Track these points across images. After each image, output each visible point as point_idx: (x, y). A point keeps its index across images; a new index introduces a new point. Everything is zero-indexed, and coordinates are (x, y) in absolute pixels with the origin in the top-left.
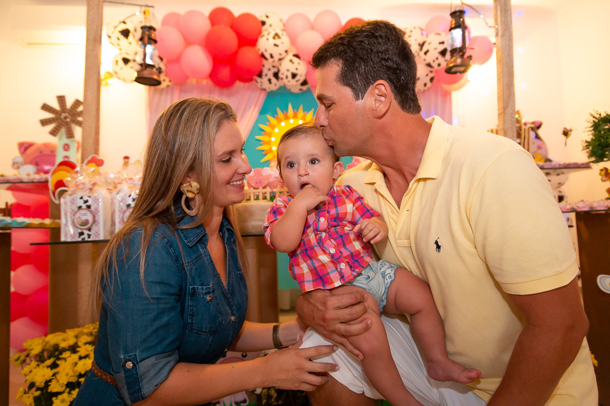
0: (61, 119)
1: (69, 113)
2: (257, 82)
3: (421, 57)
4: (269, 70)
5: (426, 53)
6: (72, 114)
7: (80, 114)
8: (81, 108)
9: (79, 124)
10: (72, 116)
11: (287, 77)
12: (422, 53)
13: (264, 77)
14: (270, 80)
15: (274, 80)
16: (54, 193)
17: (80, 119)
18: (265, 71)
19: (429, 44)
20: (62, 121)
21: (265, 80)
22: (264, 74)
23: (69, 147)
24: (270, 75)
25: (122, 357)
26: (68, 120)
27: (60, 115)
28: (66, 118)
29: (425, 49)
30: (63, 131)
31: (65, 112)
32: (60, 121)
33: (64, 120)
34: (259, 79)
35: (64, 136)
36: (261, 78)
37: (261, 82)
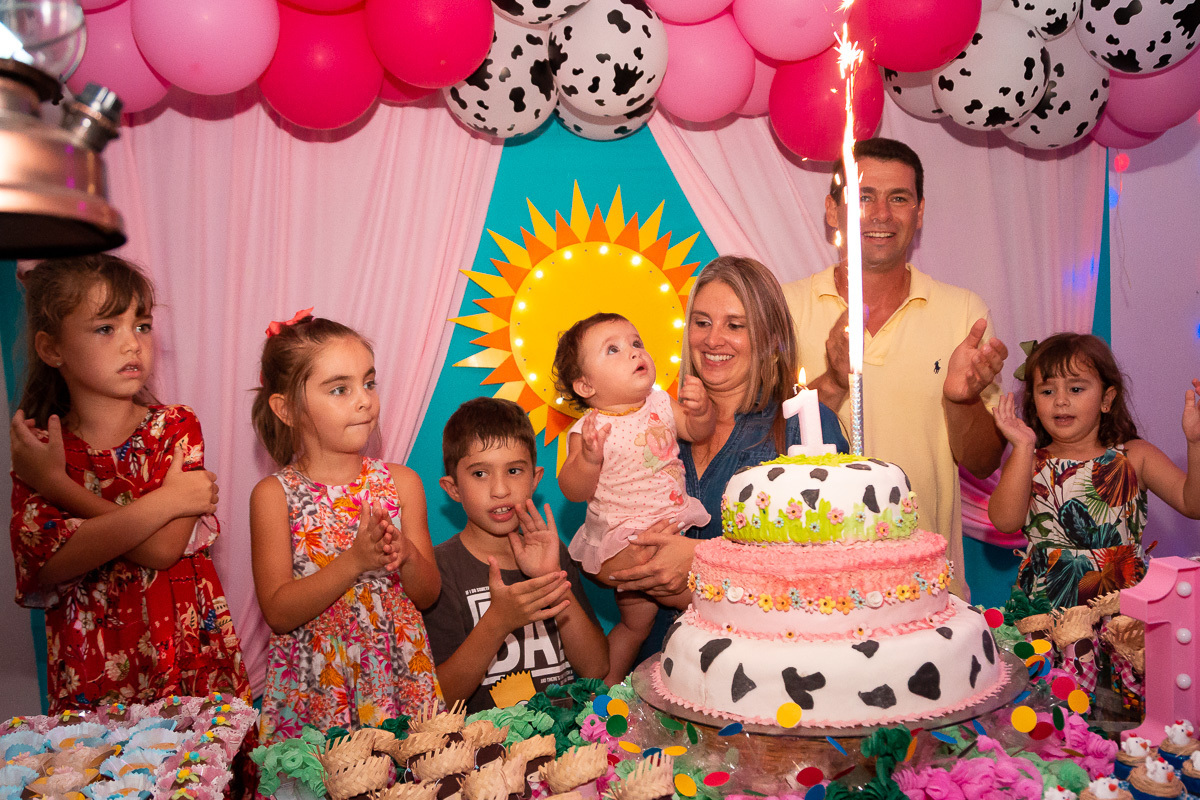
4: (517, 52)
11: (594, 87)
13: (492, 83)
14: (517, 96)
15: (533, 96)
18: (499, 57)
21: (498, 93)
22: (493, 72)
24: (522, 77)
34: (469, 93)
36: (485, 87)
37: (481, 104)
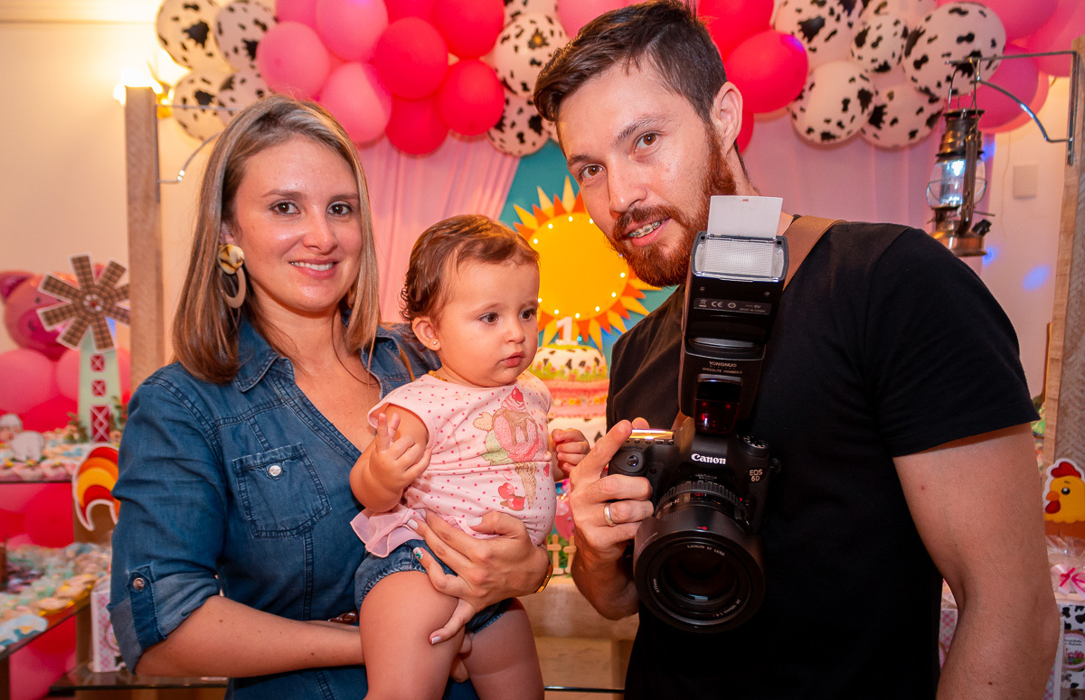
0: (83, 307)
1: (99, 295)
2: (493, 140)
3: (904, 70)
4: (521, 111)
5: (918, 64)
6: (104, 294)
7: (125, 292)
8: (124, 280)
9: (124, 316)
10: (105, 299)
12: (908, 63)
13: (507, 129)
14: (521, 136)
15: (530, 135)
16: (83, 510)
17: (125, 305)
18: (511, 114)
19: (930, 41)
20: (88, 313)
21: (510, 135)
22: (507, 122)
23: (102, 363)
24: (523, 125)
25: (128, 572)
26: (99, 308)
27: (82, 298)
28: (94, 304)
29: (917, 53)
30: (90, 333)
31: (90, 293)
32: (83, 314)
33: (92, 311)
34: (495, 133)
35: (93, 344)
36: (502, 131)
37: (502, 140)
